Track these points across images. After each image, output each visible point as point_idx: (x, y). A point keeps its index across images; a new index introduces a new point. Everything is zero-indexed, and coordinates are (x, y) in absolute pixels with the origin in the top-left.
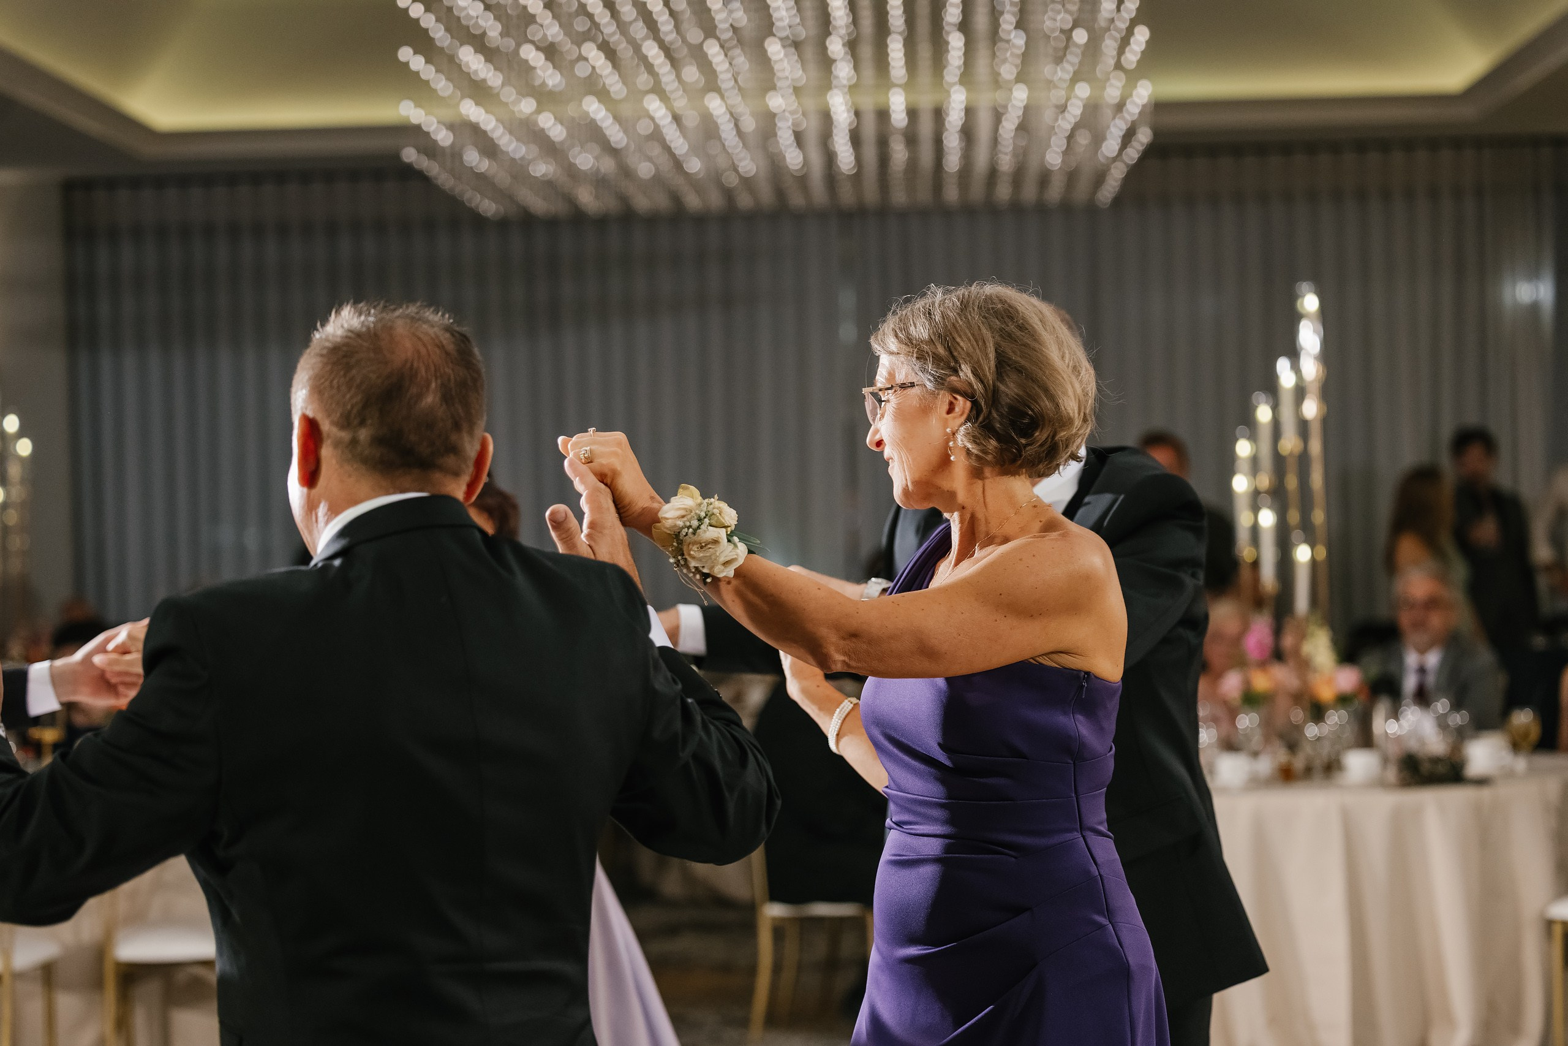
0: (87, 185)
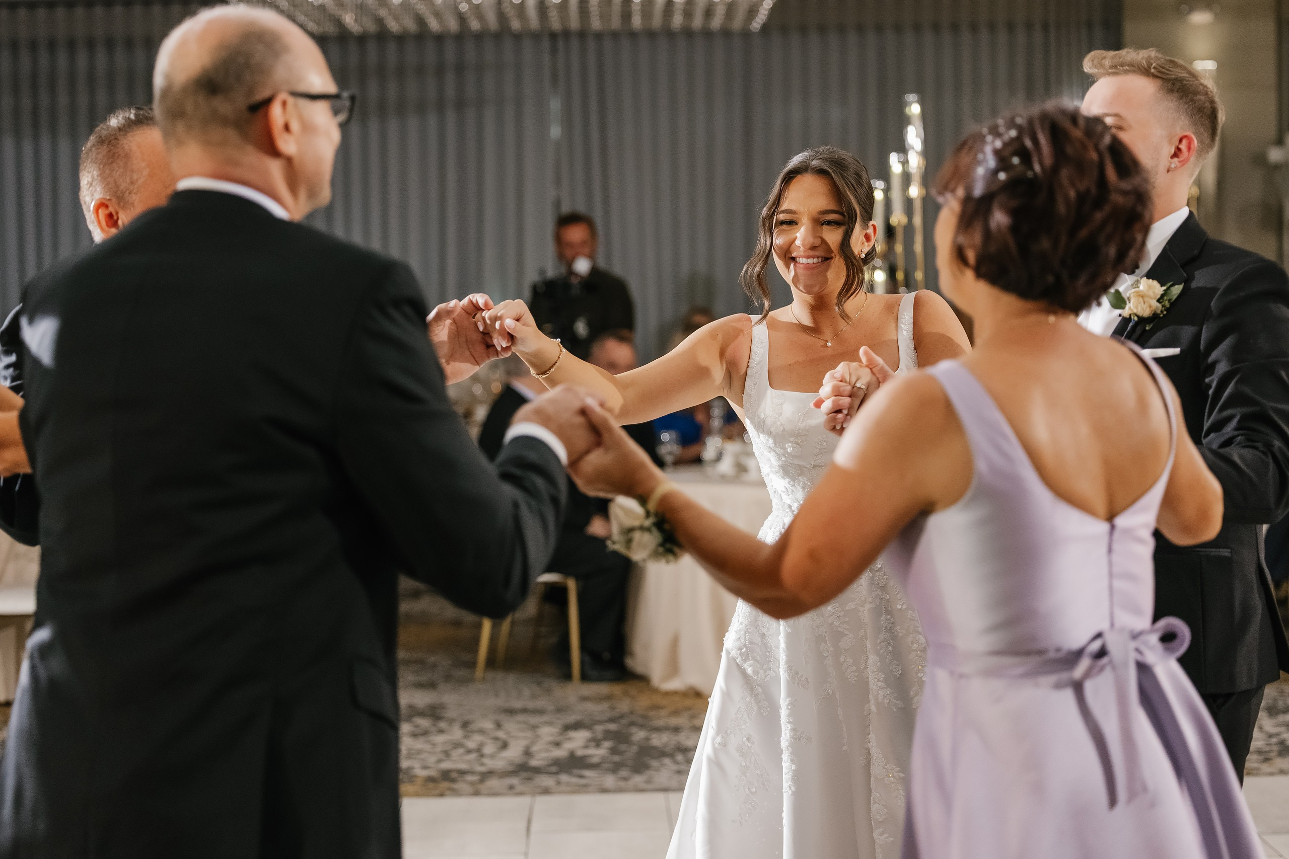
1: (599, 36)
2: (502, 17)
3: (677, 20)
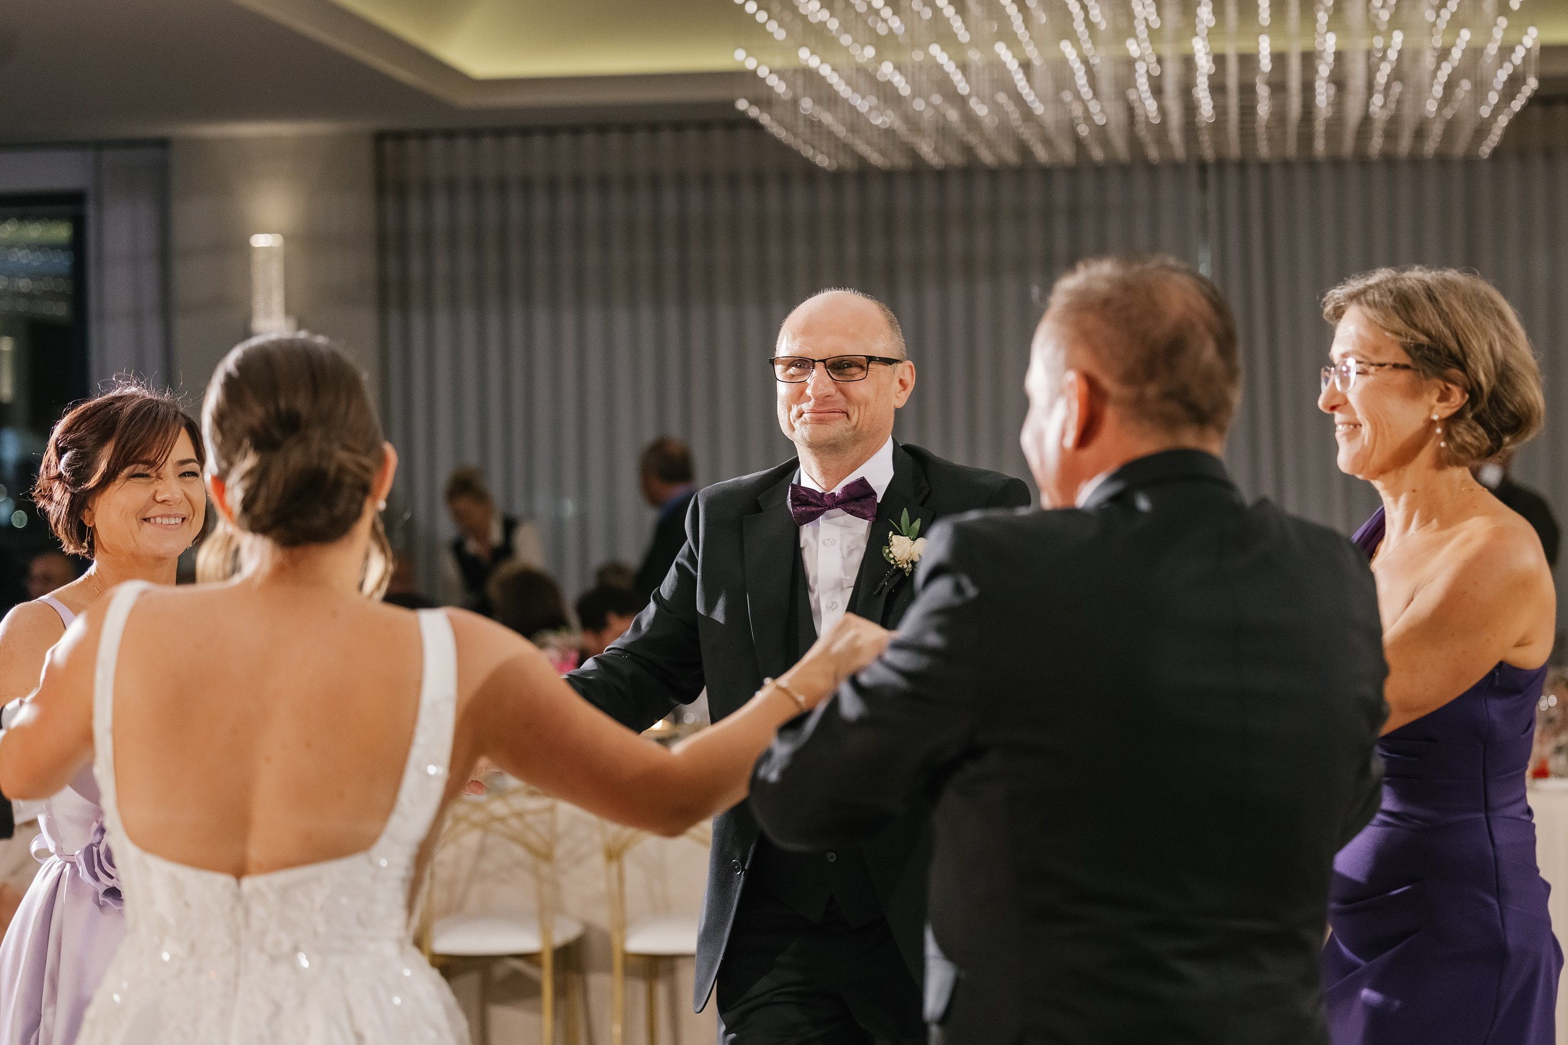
0: (400, 136)
1: (1265, 167)
2: (1134, 142)
3: (1377, 144)
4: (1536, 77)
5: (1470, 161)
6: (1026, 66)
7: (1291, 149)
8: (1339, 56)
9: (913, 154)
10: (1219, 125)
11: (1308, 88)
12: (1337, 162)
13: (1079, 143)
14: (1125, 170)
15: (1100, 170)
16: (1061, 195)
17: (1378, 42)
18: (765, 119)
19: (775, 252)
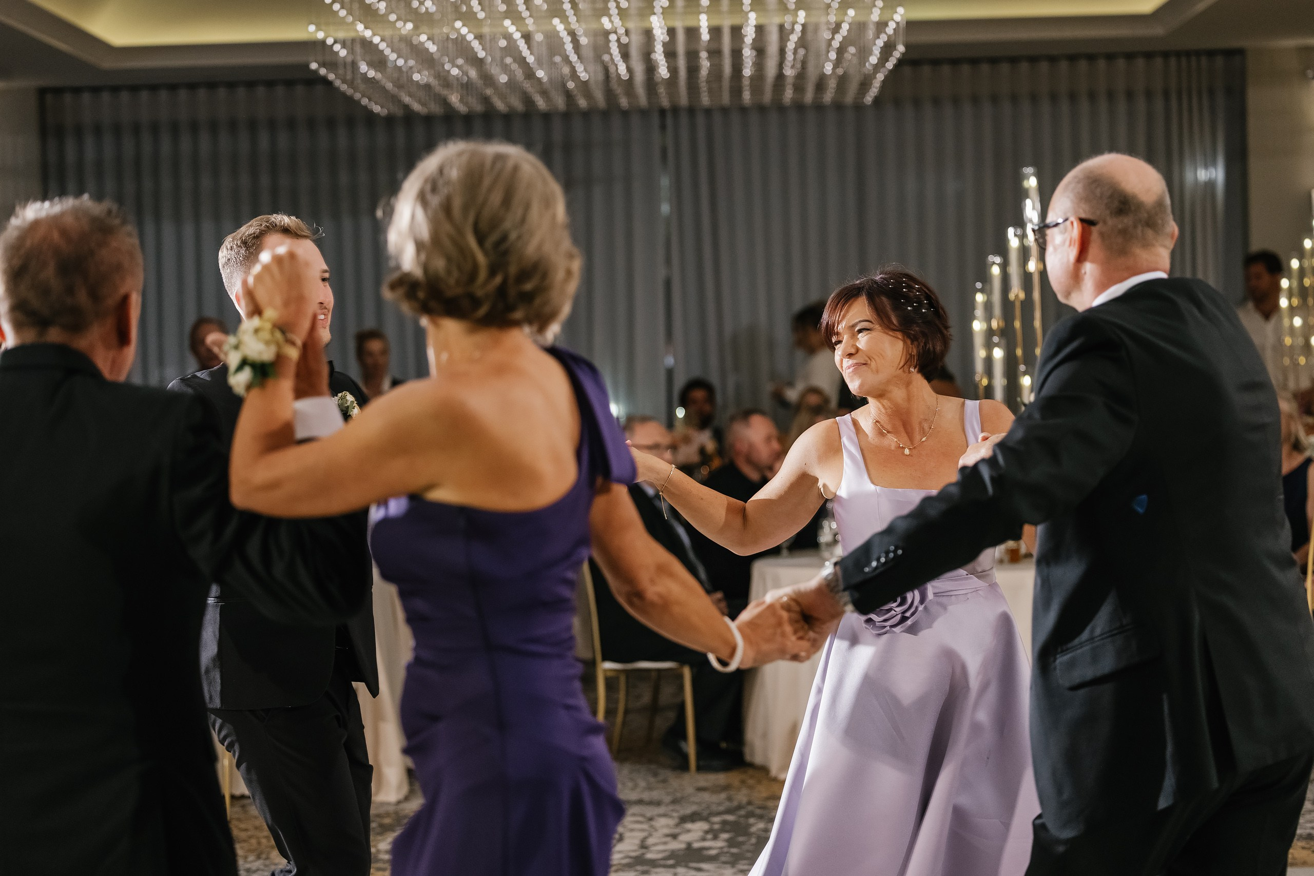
0: (58, 91)
1: (708, 112)
2: (609, 94)
3: (789, 94)
4: (904, 45)
5: (859, 107)
6: (527, 37)
7: (726, 99)
8: (760, 29)
9: (445, 102)
10: (672, 82)
11: (737, 54)
12: (762, 109)
13: (568, 95)
14: (605, 114)
15: (586, 115)
16: (557, 135)
17: (788, 19)
18: (331, 77)
19: (344, 178)
